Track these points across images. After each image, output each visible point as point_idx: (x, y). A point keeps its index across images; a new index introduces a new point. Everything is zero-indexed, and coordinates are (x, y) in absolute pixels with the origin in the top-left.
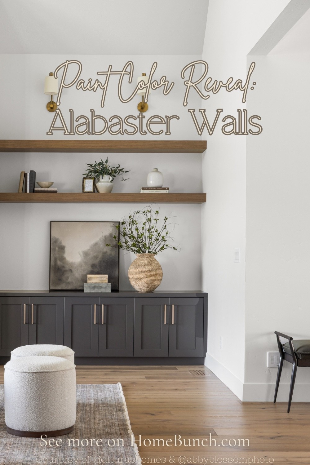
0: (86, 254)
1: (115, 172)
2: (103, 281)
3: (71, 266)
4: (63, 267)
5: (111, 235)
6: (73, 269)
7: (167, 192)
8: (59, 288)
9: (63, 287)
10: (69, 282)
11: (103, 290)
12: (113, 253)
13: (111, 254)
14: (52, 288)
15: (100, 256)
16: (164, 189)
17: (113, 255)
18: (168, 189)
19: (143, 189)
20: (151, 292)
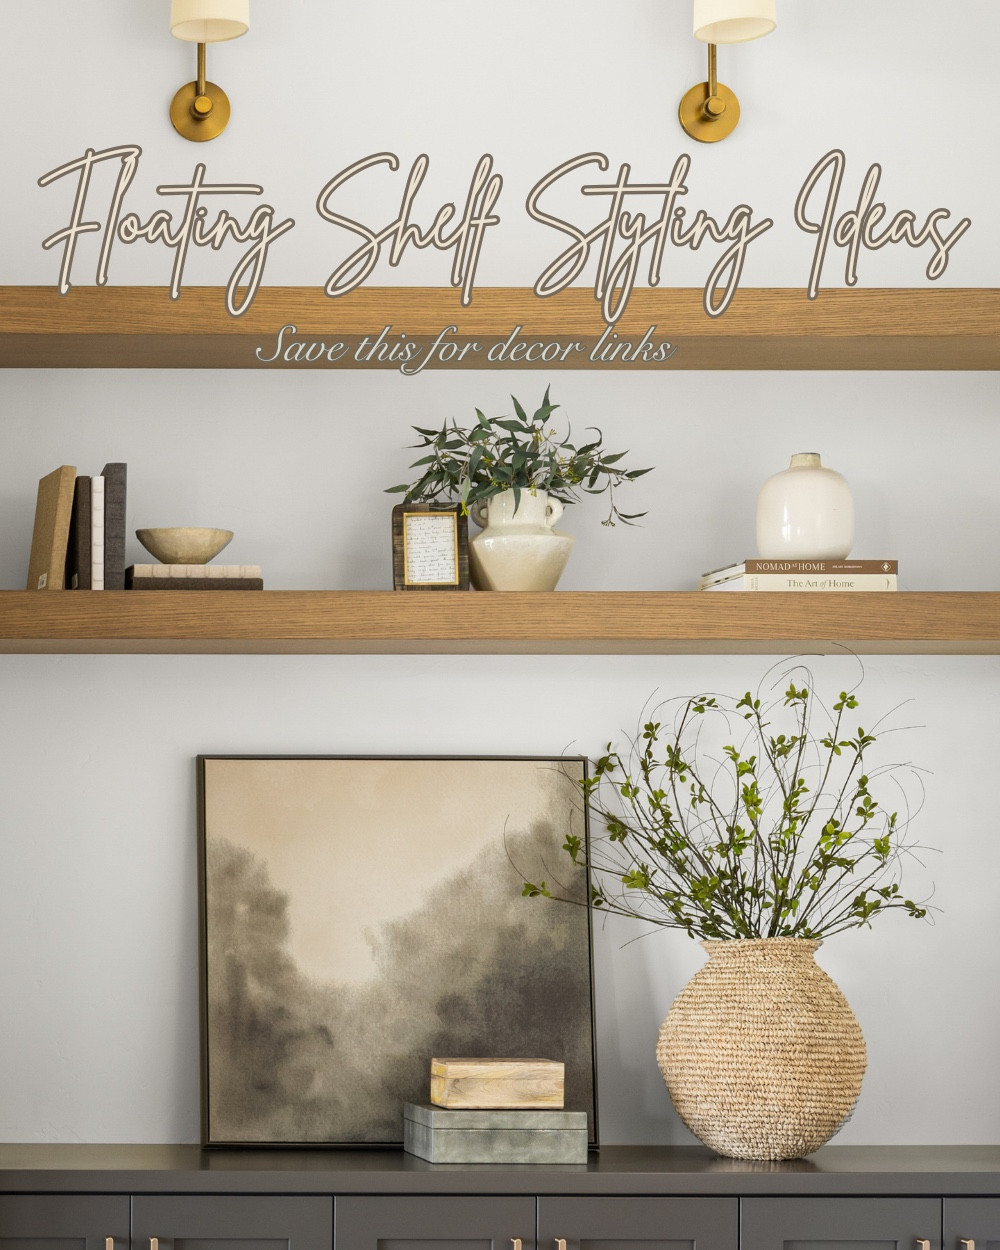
0: (405, 941)
1: (577, 471)
2: (535, 1098)
3: (327, 1011)
4: (281, 1013)
5: (543, 834)
6: (336, 1029)
7: (893, 588)
8: (260, 1134)
9: (280, 1127)
10: (314, 1101)
11: (540, 1153)
12: (559, 937)
13: (546, 943)
14: (220, 1134)
15: (487, 949)
16: (872, 567)
17: (559, 946)
18: (893, 567)
19: (752, 567)
20: (796, 1161)
